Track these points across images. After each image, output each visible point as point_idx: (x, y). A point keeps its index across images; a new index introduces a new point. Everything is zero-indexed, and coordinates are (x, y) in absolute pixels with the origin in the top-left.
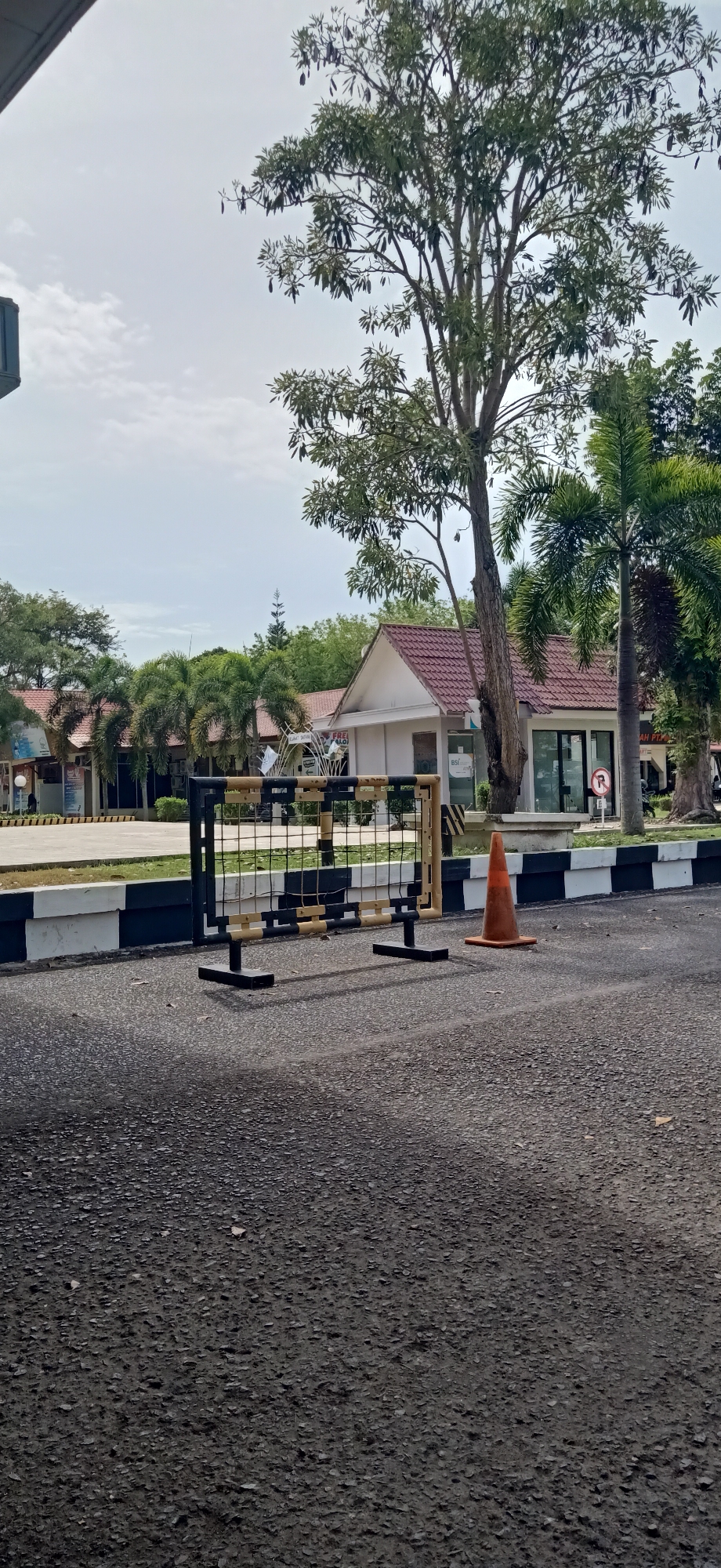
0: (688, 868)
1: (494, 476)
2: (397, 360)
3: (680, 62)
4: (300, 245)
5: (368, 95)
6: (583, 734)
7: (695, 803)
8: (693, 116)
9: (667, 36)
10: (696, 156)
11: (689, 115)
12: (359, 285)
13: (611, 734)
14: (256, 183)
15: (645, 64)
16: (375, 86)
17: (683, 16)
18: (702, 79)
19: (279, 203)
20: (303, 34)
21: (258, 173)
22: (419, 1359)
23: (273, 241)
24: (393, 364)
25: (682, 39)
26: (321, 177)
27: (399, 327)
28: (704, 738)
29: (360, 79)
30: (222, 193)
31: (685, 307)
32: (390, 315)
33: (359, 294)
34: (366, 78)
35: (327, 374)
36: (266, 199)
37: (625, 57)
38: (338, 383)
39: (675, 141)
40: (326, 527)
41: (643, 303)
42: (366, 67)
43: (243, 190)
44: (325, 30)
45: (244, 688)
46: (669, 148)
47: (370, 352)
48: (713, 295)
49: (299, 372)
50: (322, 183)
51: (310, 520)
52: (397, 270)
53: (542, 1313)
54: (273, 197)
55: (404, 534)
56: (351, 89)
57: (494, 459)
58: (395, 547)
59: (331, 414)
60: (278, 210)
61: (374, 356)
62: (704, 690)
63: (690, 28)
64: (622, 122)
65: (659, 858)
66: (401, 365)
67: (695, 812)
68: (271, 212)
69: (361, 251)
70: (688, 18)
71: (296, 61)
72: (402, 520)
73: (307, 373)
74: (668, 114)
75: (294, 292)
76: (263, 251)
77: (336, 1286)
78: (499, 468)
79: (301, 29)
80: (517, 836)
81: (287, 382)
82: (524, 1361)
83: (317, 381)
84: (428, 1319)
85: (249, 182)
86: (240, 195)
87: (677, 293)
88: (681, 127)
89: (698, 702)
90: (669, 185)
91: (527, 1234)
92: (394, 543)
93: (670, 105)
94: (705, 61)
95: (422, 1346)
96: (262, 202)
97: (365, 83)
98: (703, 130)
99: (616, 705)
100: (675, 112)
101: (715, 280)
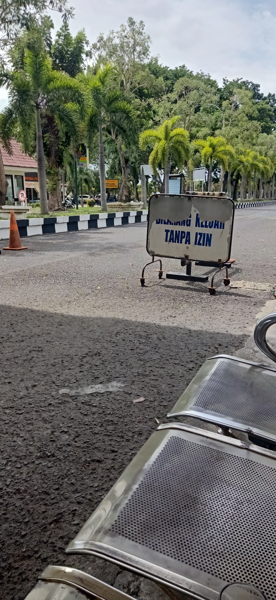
0: (66, 225)
6: (11, 176)
7: (56, 204)
13: (22, 176)
28: (59, 180)
31: (65, 17)
48: (73, 15)
62: (58, 161)
65: (57, 222)
67: (56, 208)
87: (60, 10)
89: (56, 166)
99: (37, 166)
101: (74, 9)
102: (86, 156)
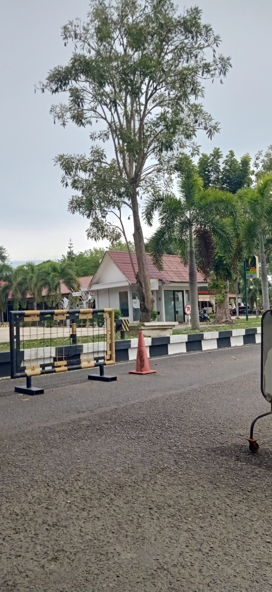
0: (215, 342)
1: (142, 195)
2: (103, 151)
3: (206, 44)
4: (66, 107)
5: (89, 52)
6: (183, 291)
7: (224, 317)
8: (211, 64)
9: (201, 35)
10: (212, 78)
11: (209, 63)
12: (87, 122)
14: (48, 83)
15: (194, 44)
16: (92, 48)
17: (207, 28)
18: (214, 51)
19: (57, 90)
20: (65, 28)
21: (48, 79)
22: (53, 566)
23: (55, 105)
24: (102, 152)
25: (206, 36)
26: (74, 82)
27: (105, 139)
28: (226, 292)
29: (86, 45)
30: (35, 86)
31: (208, 134)
32: (101, 134)
33: (88, 126)
34: (89, 45)
35: (76, 155)
36: (51, 89)
37: (186, 41)
38: (81, 159)
39: (205, 72)
40: (77, 213)
41: (195, 132)
42: (89, 40)
43: (43, 85)
44: (73, 26)
45: (56, 275)
46: (203, 75)
47: (93, 148)
48: (219, 129)
49: (65, 154)
50: (73, 84)
51: (70, 211)
52: (102, 118)
53: (111, 541)
54: (54, 88)
55: (107, 216)
56: (83, 49)
57: (142, 189)
58: (104, 221)
59: (78, 171)
60: (57, 93)
61: (94, 149)
62: (226, 275)
63: (210, 32)
64: (185, 65)
65: (204, 338)
66: (105, 153)
67: (224, 320)
68: (54, 93)
69: (88, 110)
70: (209, 28)
71: (63, 37)
72: (106, 211)
73: (68, 155)
74: (202, 62)
75: (64, 124)
76: (52, 109)
77: (26, 532)
78: (144, 193)
79: (64, 25)
80: (151, 331)
81: (61, 158)
82: (98, 564)
83: (73, 158)
84: (61, 546)
85: (45, 82)
86: (42, 87)
87: (206, 128)
88: (206, 67)
89: (224, 279)
90: (204, 89)
91: (115, 503)
92: (104, 220)
93: (203, 59)
94: (215, 44)
95: (55, 559)
96: (50, 90)
97: (88, 46)
98: (215, 69)
99: (188, 281)
100: (204, 62)
101: (219, 124)
102: (256, 268)
